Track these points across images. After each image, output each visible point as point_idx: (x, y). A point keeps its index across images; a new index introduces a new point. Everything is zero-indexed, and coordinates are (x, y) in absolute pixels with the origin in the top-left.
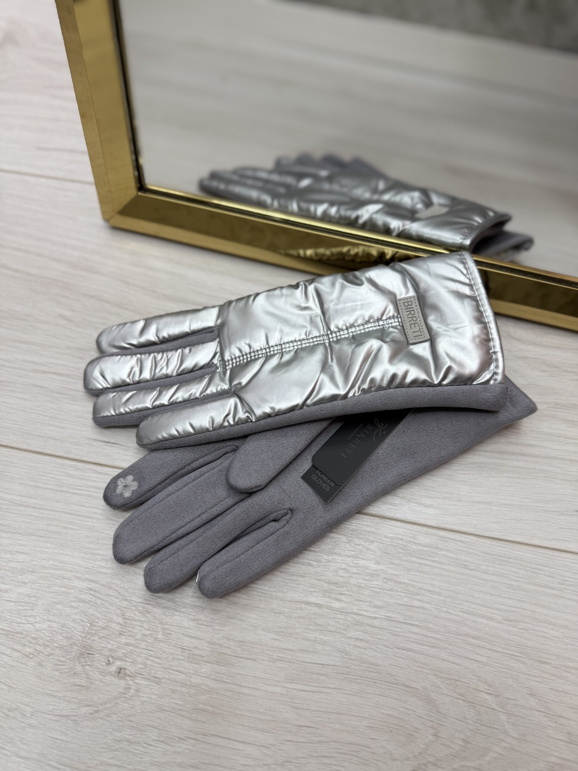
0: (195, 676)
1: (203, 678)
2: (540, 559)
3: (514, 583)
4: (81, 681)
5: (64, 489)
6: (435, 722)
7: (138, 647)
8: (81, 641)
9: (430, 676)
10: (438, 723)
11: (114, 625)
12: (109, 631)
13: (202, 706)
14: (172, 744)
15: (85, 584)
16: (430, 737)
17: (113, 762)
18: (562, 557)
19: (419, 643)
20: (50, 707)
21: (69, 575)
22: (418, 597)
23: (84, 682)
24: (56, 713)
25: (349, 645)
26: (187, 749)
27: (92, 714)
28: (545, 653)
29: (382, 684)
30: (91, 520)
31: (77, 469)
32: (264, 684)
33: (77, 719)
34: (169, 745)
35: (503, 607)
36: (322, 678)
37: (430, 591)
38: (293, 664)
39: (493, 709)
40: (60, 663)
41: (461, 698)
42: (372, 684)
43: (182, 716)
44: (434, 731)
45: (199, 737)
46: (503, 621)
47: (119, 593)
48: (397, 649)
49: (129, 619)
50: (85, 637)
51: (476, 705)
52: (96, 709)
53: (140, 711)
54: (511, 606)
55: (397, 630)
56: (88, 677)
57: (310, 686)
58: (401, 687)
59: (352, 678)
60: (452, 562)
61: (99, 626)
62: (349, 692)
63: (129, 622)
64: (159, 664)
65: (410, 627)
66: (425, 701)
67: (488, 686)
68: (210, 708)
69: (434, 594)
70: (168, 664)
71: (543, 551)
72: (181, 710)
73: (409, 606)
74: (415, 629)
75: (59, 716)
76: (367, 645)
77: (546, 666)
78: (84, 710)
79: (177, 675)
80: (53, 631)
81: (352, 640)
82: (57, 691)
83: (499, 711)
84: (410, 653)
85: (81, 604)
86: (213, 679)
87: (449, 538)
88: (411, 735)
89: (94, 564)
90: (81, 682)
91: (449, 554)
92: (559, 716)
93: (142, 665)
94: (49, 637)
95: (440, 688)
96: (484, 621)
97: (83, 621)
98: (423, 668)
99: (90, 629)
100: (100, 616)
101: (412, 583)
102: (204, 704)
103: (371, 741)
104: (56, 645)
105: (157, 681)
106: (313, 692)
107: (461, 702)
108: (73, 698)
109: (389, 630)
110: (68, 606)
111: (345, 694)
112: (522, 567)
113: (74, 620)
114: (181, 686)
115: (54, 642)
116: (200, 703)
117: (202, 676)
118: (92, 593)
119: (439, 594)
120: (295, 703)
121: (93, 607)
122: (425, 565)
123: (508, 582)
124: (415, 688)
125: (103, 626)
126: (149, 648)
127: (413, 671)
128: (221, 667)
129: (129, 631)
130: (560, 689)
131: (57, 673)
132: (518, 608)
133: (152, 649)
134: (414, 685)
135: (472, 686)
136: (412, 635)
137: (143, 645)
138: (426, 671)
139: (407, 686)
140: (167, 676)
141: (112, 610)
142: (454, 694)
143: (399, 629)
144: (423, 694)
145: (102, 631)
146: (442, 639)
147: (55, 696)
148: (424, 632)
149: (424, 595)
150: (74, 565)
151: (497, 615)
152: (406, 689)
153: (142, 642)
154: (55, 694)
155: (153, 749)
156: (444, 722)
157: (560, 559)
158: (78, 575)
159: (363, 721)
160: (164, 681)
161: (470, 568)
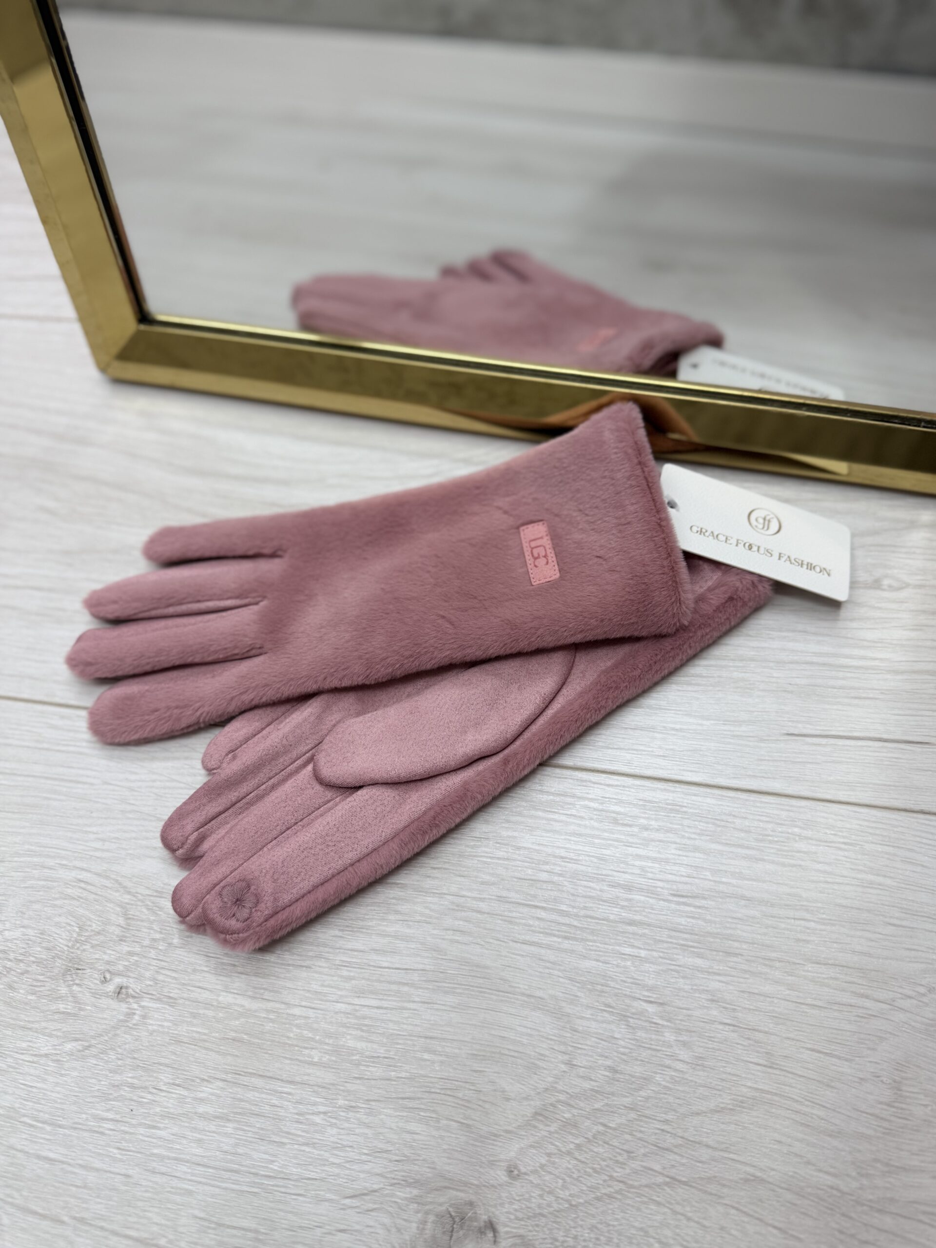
0: (224, 994)
1: (236, 996)
2: (728, 806)
3: (688, 842)
4: (66, 1006)
5: (45, 746)
6: (570, 1046)
7: (145, 957)
8: (66, 952)
9: (561, 980)
10: (573, 1046)
11: (112, 929)
12: (105, 936)
13: (233, 1034)
14: (192, 1088)
15: (74, 874)
16: (563, 1066)
17: (110, 1115)
18: (761, 802)
19: (547, 934)
20: (24, 1045)
21: (51, 862)
22: (547, 867)
23: (69, 1007)
24: (31, 1052)
25: (443, 939)
26: (212, 1094)
27: (79, 1051)
28: (734, 941)
29: (492, 994)
30: (80, 786)
31: (63, 717)
32: (322, 1000)
33: (62, 1059)
34: (188, 1089)
35: (670, 877)
36: (405, 989)
37: (562, 858)
38: (363, 971)
39: (656, 1023)
40: (39, 984)
41: (608, 1009)
42: (477, 994)
43: (206, 1049)
44: (566, 1057)
45: (229, 1077)
46: (671, 898)
47: (120, 884)
48: (515, 944)
49: (133, 919)
50: (72, 947)
51: (629, 1019)
52: (86, 1044)
53: (147, 1044)
54: (682, 876)
55: (514, 914)
56: (76, 1000)
57: (386, 1000)
58: (519, 997)
59: (448, 987)
60: (596, 815)
61: (92, 931)
62: (443, 1008)
63: (134, 922)
64: (175, 978)
65: (534, 910)
66: (554, 1015)
67: (647, 990)
68: (245, 1037)
69: (568, 862)
70: (187, 978)
71: (732, 794)
72: (205, 1041)
73: (532, 880)
74: (543, 914)
75: (35, 1055)
76: (471, 939)
77: (735, 959)
78: (69, 1046)
79: (200, 993)
80: (28, 940)
81: (449, 932)
82: (33, 1022)
83: (663, 1026)
84: (533, 948)
85: (65, 901)
86: (250, 997)
87: (590, 781)
88: (533, 1063)
89: (87, 846)
90: (66, 1009)
91: (592, 804)
92: (754, 1030)
93: (151, 980)
94: (23, 948)
95: (577, 996)
96: (642, 898)
97: (70, 925)
98: (552, 969)
99: (79, 935)
100: (93, 917)
101: (537, 848)
102: (236, 1032)
103: (475, 1074)
104: (33, 959)
105: (172, 1001)
106: (392, 1009)
107: (606, 1015)
108: (55, 1030)
109: (501, 916)
110: (48, 905)
111: (437, 1009)
112: (699, 818)
113: (57, 925)
114: (205, 1008)
115: (30, 955)
116: (231, 1030)
117: (234, 993)
118: (83, 885)
119: (576, 862)
120: (366, 1025)
121: (84, 905)
122: (556, 821)
123: (678, 840)
124: (540, 998)
125: (97, 930)
126: (161, 958)
127: (537, 973)
128: (260, 980)
129: (133, 935)
130: (756, 991)
131: (33, 997)
132: (694, 878)
133: (164, 958)
134: (539, 993)
135: (624, 992)
136: (537, 923)
137: (153, 954)
138: (556, 972)
139: (529, 996)
140: (185, 995)
141: (110, 907)
142: (598, 1004)
143: (518, 914)
144: (552, 1006)
145: (96, 938)
146: (580, 926)
147: (30, 1029)
148: (554, 917)
149: (555, 864)
150: (58, 849)
151: (662, 888)
152: (526, 999)
153: (151, 950)
154: (31, 1025)
155: (165, 1096)
156: (581, 1044)
157: (759, 805)
158: (64, 862)
159: (462, 1047)
160: (181, 1001)
161: (621, 822)
